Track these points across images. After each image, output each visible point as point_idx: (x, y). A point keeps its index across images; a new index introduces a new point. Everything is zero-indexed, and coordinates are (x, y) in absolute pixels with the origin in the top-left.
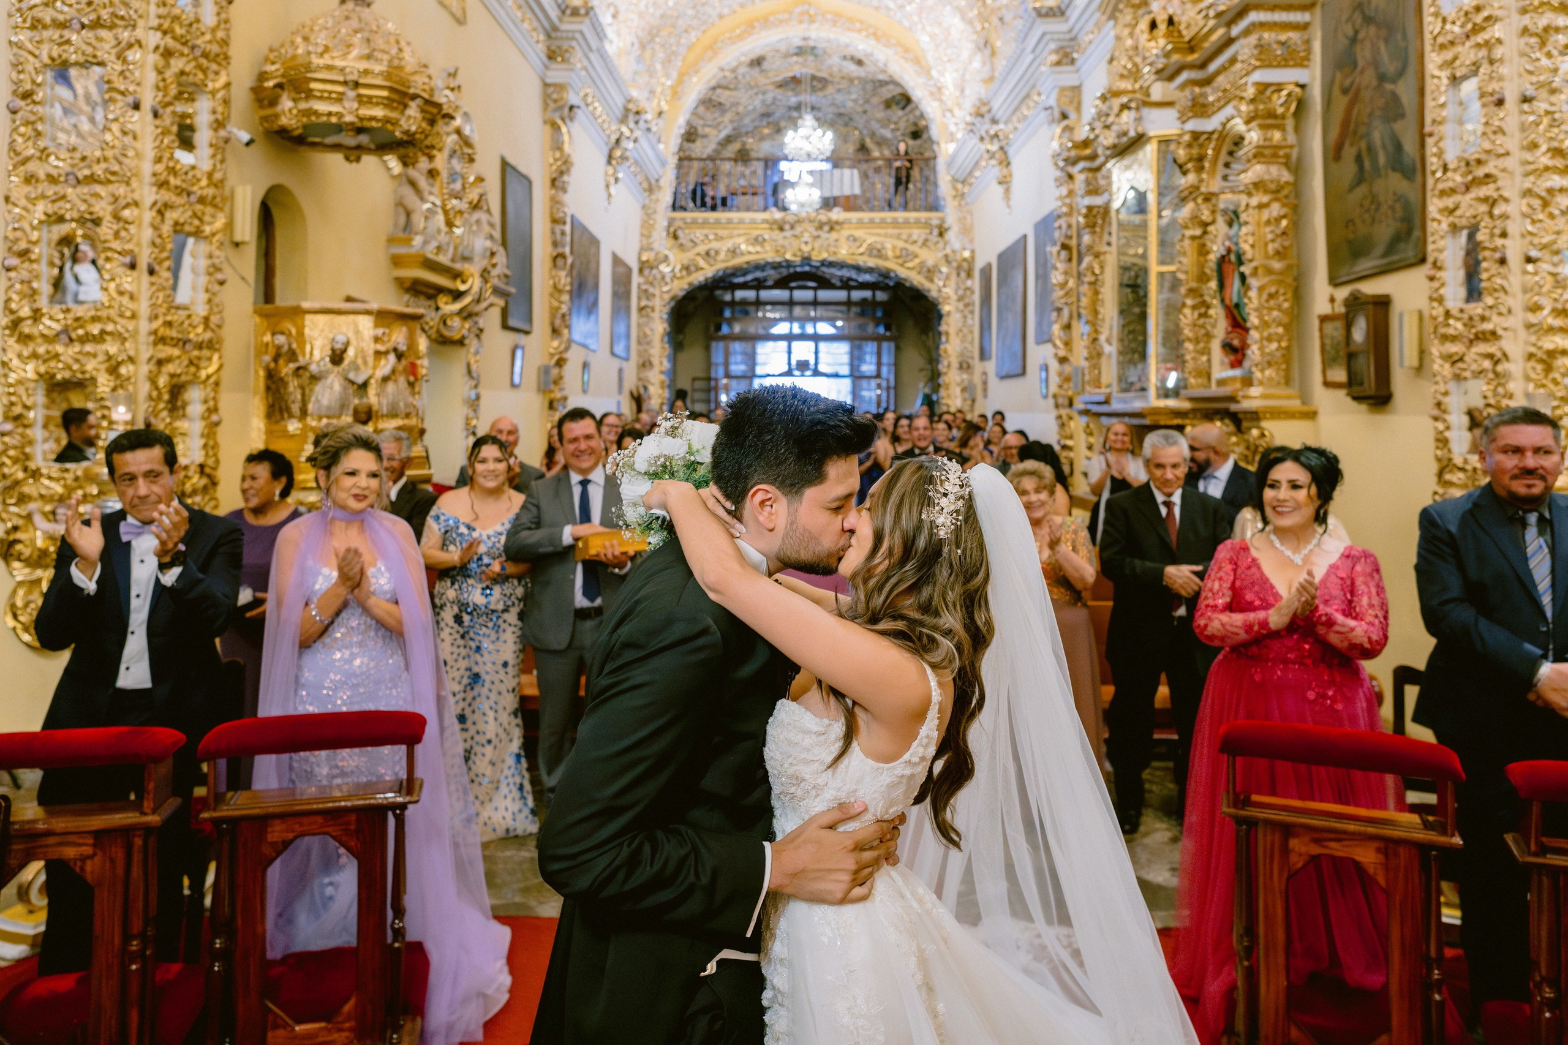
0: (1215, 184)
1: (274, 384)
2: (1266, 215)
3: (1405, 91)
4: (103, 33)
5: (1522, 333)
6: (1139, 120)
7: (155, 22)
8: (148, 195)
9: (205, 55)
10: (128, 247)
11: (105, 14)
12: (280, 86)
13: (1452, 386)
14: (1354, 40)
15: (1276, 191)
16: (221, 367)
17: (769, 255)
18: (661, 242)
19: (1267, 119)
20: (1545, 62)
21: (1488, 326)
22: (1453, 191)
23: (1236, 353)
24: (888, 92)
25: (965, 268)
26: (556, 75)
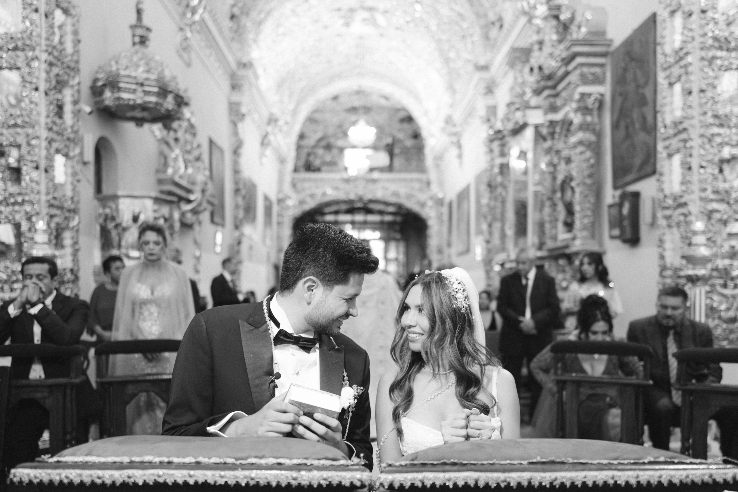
0: (560, 145)
1: (105, 233)
2: (583, 157)
3: (648, 92)
4: (19, 53)
5: (698, 202)
6: (524, 116)
7: (44, 48)
8: (44, 134)
9: (68, 67)
10: (35, 159)
11: (20, 44)
12: (104, 85)
13: (667, 231)
14: (625, 70)
15: (588, 145)
16: (79, 223)
17: (342, 196)
18: (287, 188)
19: (585, 110)
20: (711, 74)
21: (683, 200)
22: (668, 138)
23: (569, 226)
24: (402, 114)
25: (440, 202)
26: (236, 97)
